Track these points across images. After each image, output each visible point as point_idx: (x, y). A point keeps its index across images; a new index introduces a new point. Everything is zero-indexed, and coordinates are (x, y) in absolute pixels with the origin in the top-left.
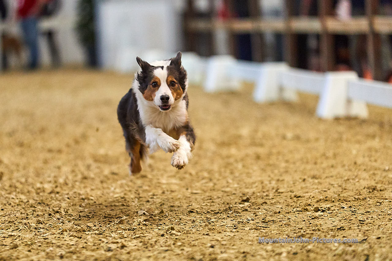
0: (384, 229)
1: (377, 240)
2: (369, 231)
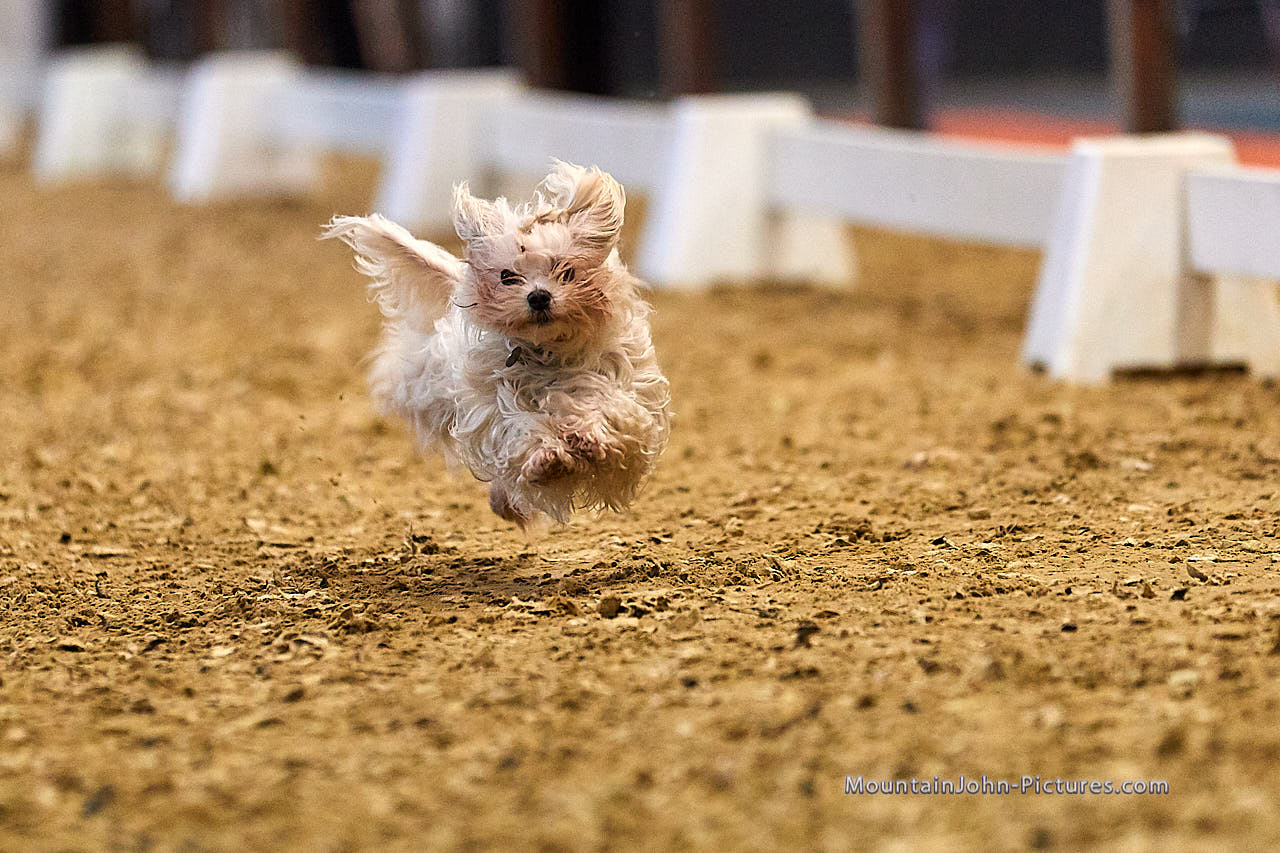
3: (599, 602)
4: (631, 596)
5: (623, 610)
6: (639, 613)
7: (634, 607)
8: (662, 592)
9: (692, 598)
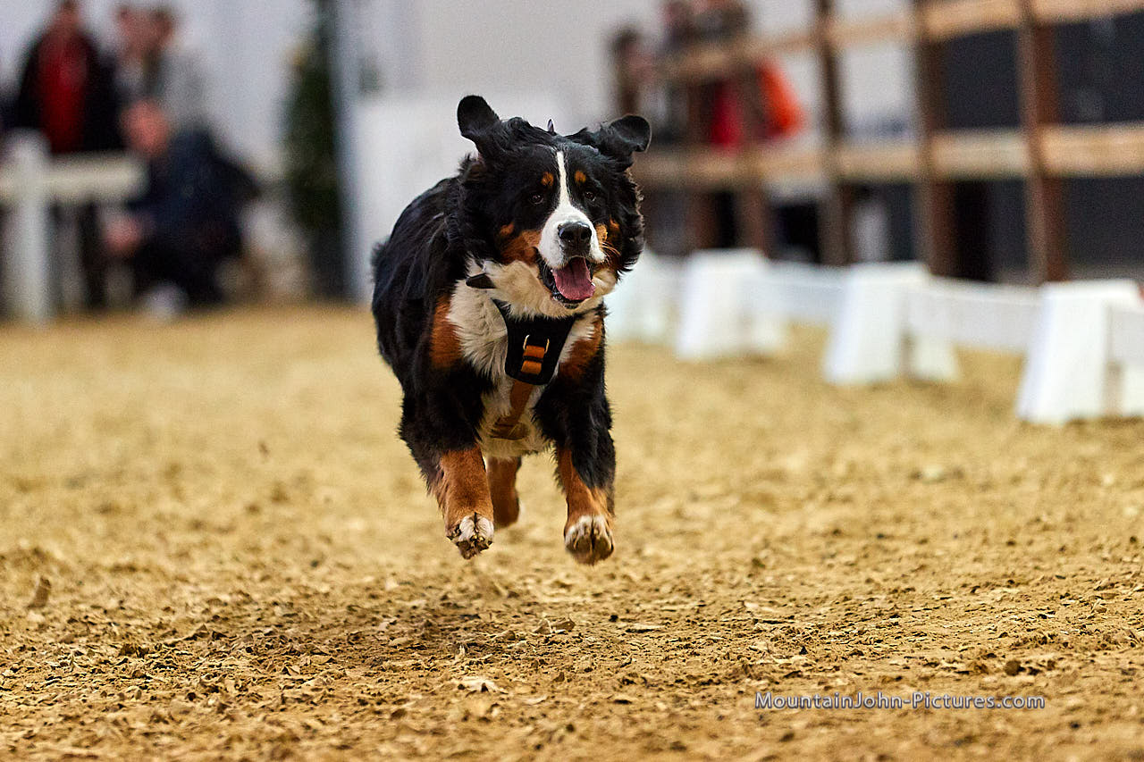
3: (1004, 664)
4: (1027, 659)
5: (1023, 669)
6: (1034, 672)
7: (1031, 668)
8: (1049, 656)
9: (1073, 660)
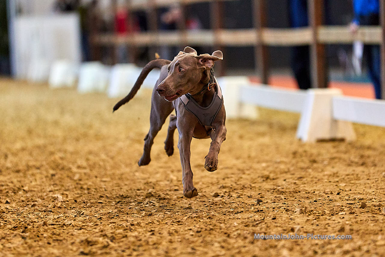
0: (278, 211)
1: (273, 220)
2: (265, 213)
